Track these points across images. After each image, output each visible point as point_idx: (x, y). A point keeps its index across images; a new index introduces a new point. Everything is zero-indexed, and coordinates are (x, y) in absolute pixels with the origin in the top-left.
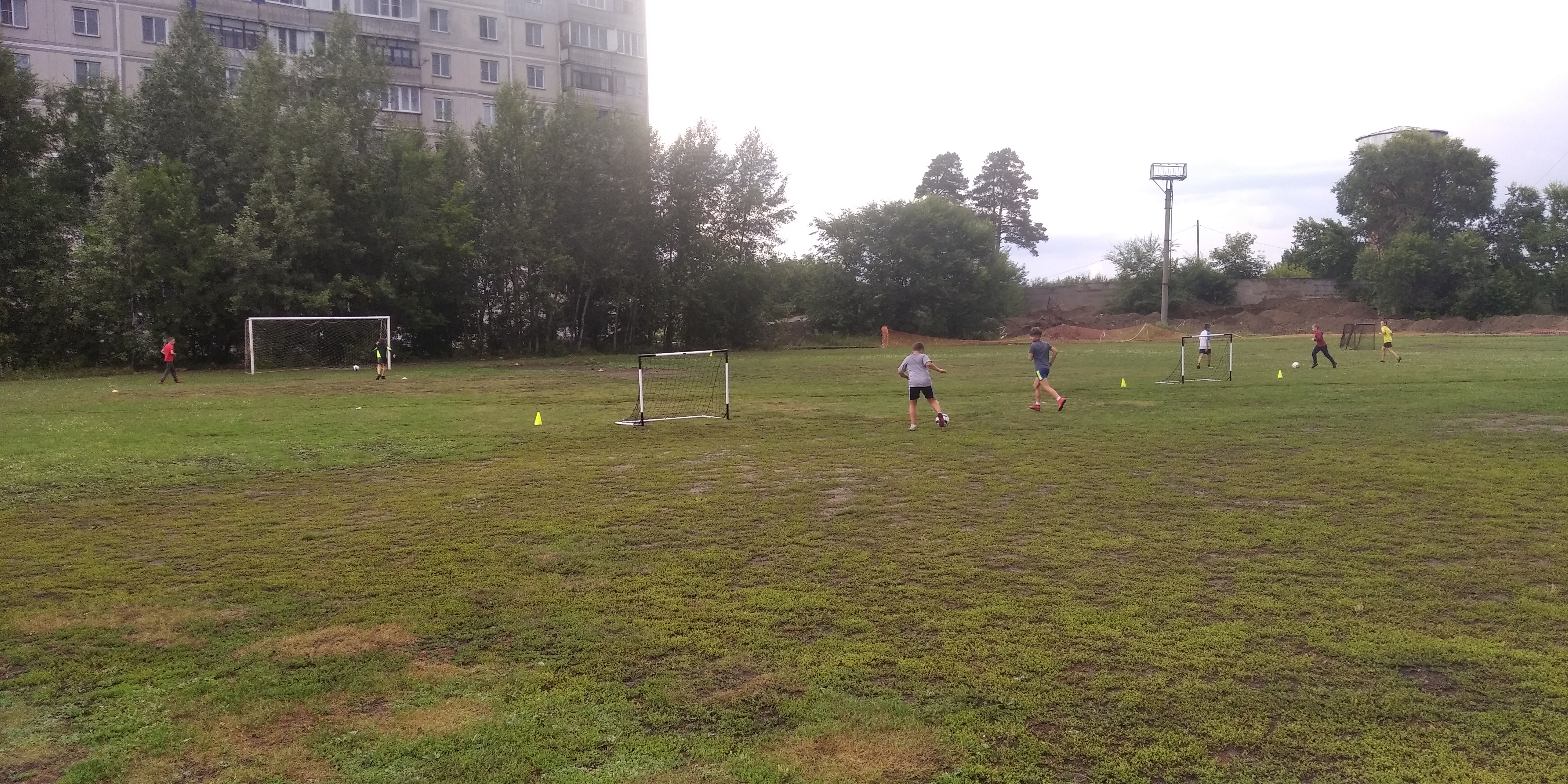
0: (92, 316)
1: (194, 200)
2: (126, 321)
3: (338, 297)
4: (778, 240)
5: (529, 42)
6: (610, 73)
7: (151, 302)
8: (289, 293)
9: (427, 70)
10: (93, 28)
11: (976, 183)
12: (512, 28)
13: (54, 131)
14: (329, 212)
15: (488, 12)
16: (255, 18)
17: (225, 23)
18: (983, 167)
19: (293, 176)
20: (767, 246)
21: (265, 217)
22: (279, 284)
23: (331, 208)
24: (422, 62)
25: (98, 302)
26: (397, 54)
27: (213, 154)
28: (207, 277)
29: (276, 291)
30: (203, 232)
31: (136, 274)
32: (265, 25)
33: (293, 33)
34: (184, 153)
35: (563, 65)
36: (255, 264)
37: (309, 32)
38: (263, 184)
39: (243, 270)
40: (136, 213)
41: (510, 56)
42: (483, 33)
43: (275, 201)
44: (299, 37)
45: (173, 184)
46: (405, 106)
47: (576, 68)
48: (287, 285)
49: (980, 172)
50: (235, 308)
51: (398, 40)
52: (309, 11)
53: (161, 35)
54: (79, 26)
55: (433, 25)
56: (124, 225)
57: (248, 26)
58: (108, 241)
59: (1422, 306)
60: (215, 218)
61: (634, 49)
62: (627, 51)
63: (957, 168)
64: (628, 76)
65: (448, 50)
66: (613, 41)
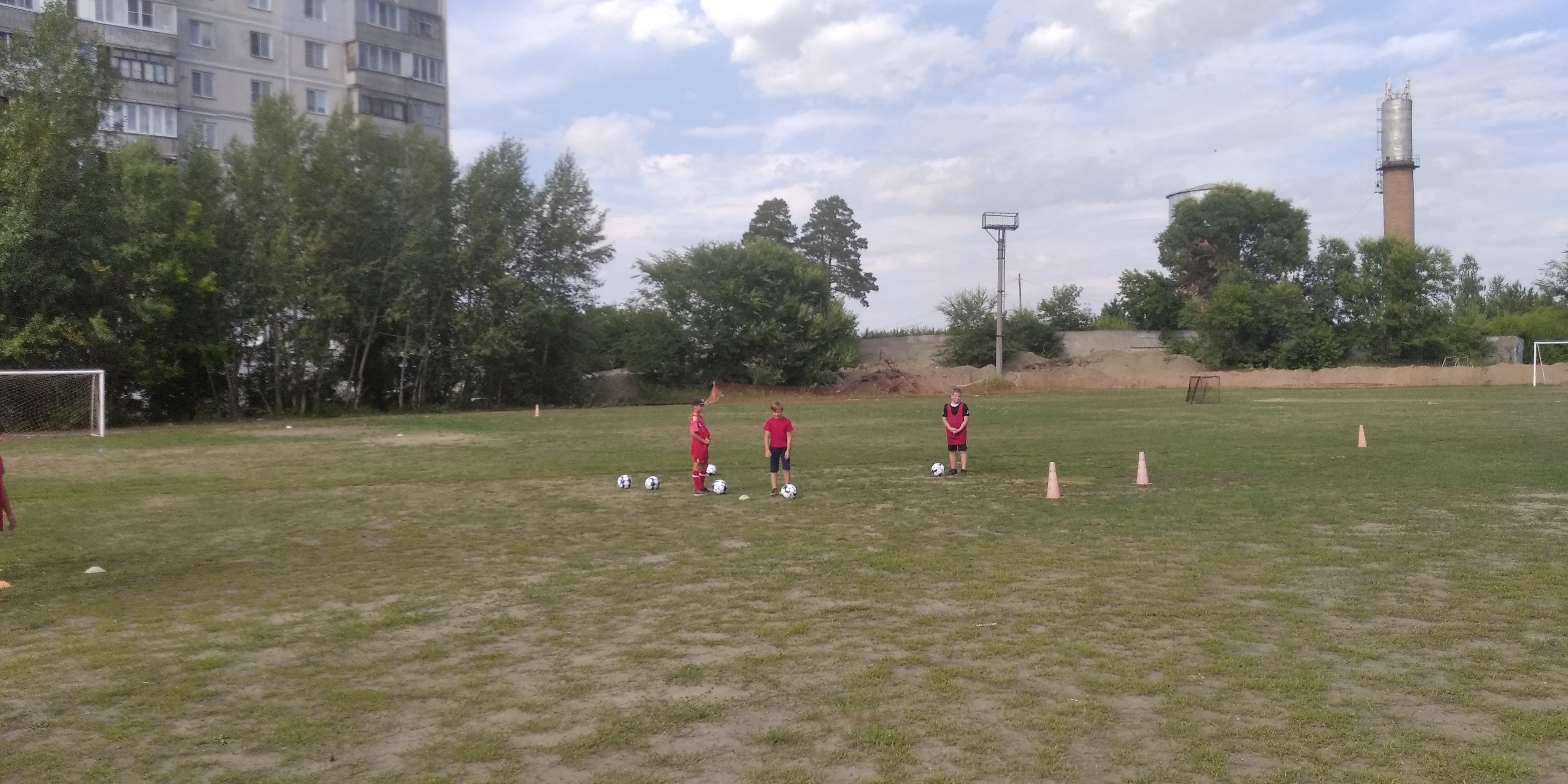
4: (595, 282)
5: (309, 62)
6: (404, 100)
9: (186, 88)
11: (804, 231)
12: (289, 47)
14: (26, 237)
15: (260, 26)
18: (811, 215)
20: (582, 289)
23: (28, 232)
24: (179, 79)
26: (149, 68)
35: (348, 89)
41: (287, 77)
42: (255, 50)
47: (364, 92)
49: (807, 219)
51: (150, 53)
52: (36, 14)
55: (193, 38)
61: (432, 75)
62: (424, 77)
63: (785, 216)
64: (425, 104)
65: (211, 67)
66: (407, 66)
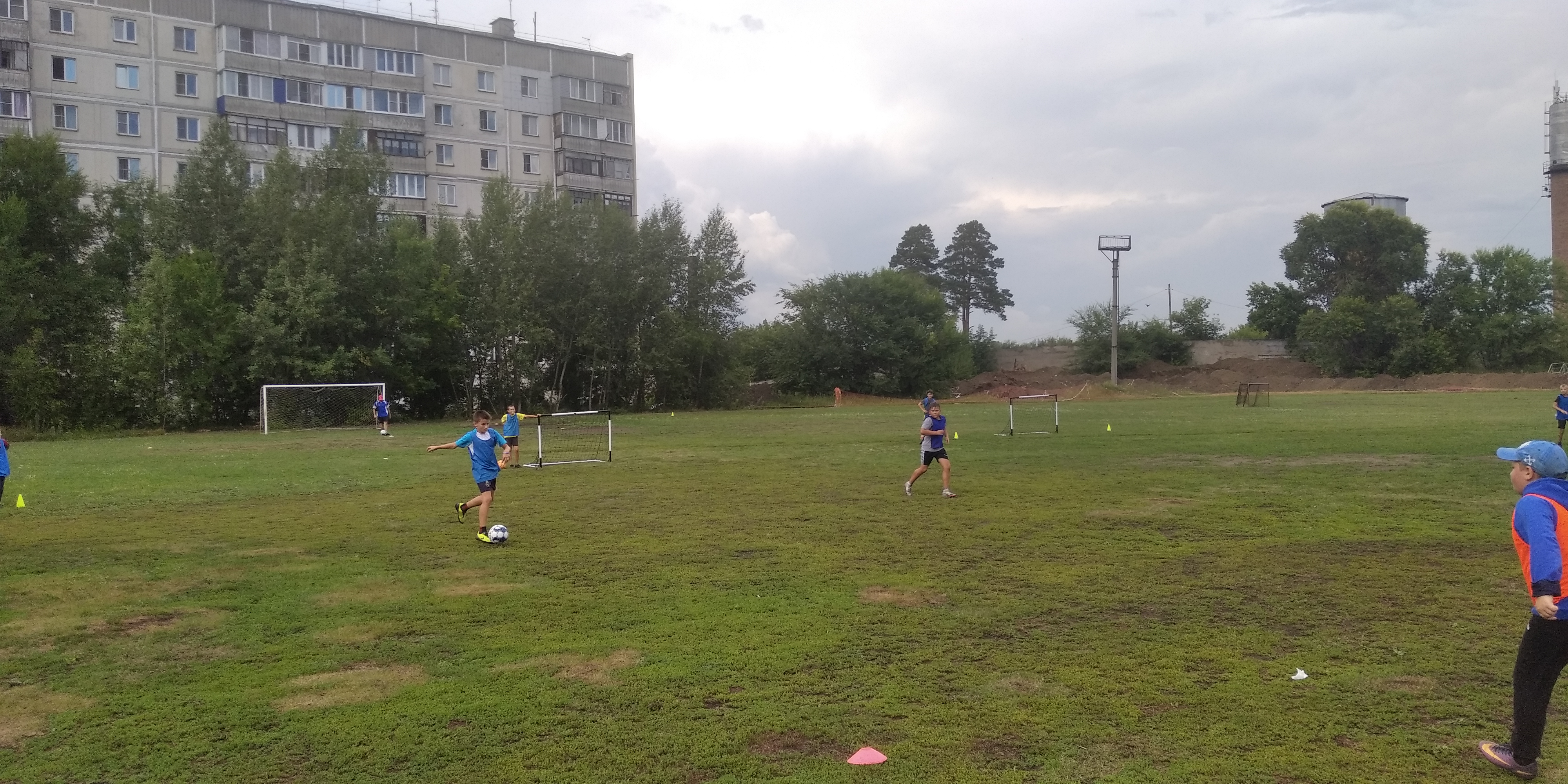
0: (130, 383)
1: (219, 282)
2: (159, 388)
3: (342, 366)
4: (740, 310)
5: (525, 132)
6: (600, 159)
7: (182, 372)
8: (299, 362)
9: (432, 158)
10: (134, 127)
11: (946, 253)
12: (510, 120)
13: (101, 224)
14: (334, 293)
15: (487, 106)
16: (277, 117)
17: (251, 122)
18: (953, 238)
19: (304, 263)
20: (730, 316)
21: (279, 297)
22: (290, 355)
23: (335, 290)
24: (427, 153)
25: (136, 373)
26: (405, 145)
27: (236, 244)
28: (229, 349)
29: (288, 361)
30: (227, 310)
31: (168, 348)
32: (287, 123)
33: (311, 128)
34: (211, 243)
35: (556, 152)
36: (270, 339)
37: (325, 127)
38: (279, 270)
39: (260, 344)
40: (169, 296)
41: (508, 145)
42: (484, 125)
43: (288, 284)
44: (317, 132)
45: (202, 271)
46: (411, 193)
47: (568, 154)
48: (298, 357)
49: (950, 242)
50: (252, 377)
51: (406, 134)
52: (326, 109)
53: (194, 135)
54: (122, 128)
55: (438, 119)
56: (159, 306)
57: (270, 124)
58: (146, 321)
59: (1362, 365)
60: (238, 299)
61: (622, 136)
62: (616, 138)
63: (928, 239)
64: (616, 161)
65: (451, 141)
66: (602, 130)
